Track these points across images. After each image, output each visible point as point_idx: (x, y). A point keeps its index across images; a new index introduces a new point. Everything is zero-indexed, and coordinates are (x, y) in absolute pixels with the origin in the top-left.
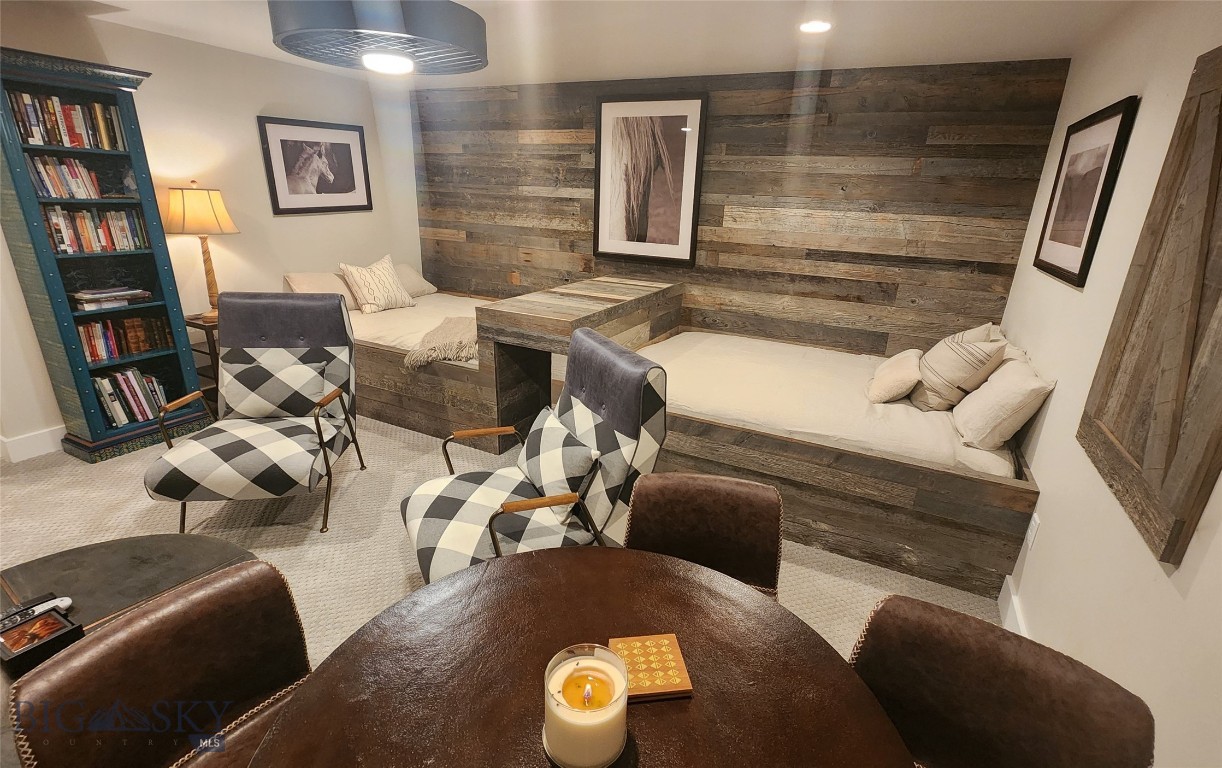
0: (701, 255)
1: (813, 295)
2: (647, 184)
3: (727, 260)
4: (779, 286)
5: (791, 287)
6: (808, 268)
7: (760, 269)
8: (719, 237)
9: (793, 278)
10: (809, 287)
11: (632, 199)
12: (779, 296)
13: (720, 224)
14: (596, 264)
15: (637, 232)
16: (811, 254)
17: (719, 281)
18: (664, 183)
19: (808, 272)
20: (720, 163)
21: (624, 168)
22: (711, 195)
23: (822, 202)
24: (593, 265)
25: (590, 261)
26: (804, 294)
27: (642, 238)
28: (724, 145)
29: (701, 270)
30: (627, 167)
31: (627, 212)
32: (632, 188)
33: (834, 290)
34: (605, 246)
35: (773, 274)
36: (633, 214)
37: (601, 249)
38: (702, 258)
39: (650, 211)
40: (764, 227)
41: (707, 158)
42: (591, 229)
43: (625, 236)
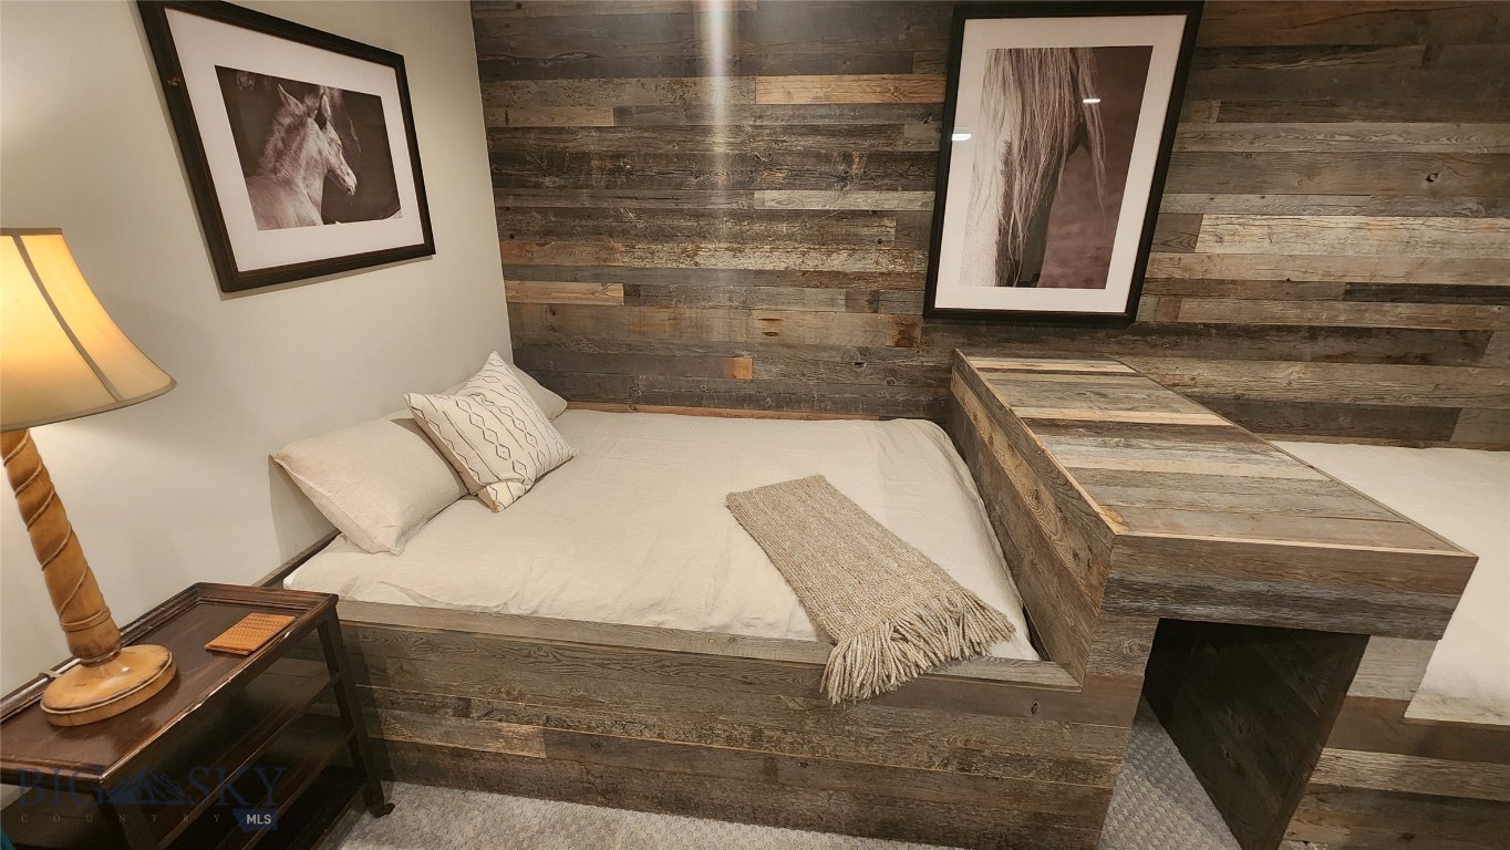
0: (1147, 302)
1: (1345, 358)
2: (1051, 179)
3: (1193, 310)
4: (1277, 348)
5: (1308, 348)
6: (1343, 314)
7: (1257, 322)
8: (1185, 269)
9: (1314, 333)
10: (1339, 346)
11: (1016, 208)
12: (1284, 365)
13: (1189, 246)
14: (925, 332)
15: (1016, 269)
16: (1355, 292)
17: (1175, 346)
18: (1088, 176)
19: (1343, 320)
20: (1204, 138)
21: (1002, 149)
22: (1179, 197)
23: (1391, 203)
24: (918, 333)
25: (913, 325)
26: (1330, 358)
27: (1031, 281)
28: (1216, 104)
29: (1145, 331)
30: (1010, 146)
31: (1003, 232)
32: (1017, 188)
33: (1382, 346)
34: (949, 296)
35: (1279, 328)
36: (1015, 236)
37: (940, 303)
38: (1148, 310)
39: (1052, 229)
40: (1276, 249)
41: (1181, 128)
42: (922, 268)
43: (993, 276)
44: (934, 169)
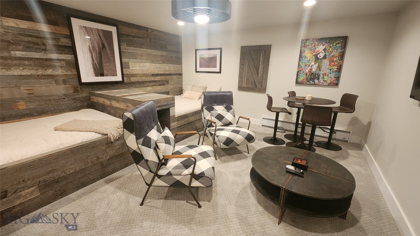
0: (125, 78)
1: (155, 85)
2: (100, 54)
3: (133, 79)
4: (146, 85)
5: (150, 84)
6: (152, 79)
7: (142, 81)
8: (129, 72)
9: (150, 82)
10: (154, 84)
11: (95, 60)
12: (148, 87)
13: (129, 68)
14: (81, 88)
15: (99, 72)
16: (153, 75)
17: (132, 86)
18: (107, 54)
19: (153, 80)
20: (125, 49)
21: (88, 47)
22: (125, 59)
23: (153, 62)
24: (79, 89)
25: (77, 87)
26: (153, 86)
27: (102, 75)
28: (125, 43)
29: (126, 84)
30: (89, 47)
31: (93, 65)
32: (94, 56)
33: (158, 83)
34: (84, 80)
35: (145, 81)
36: (96, 66)
38: (126, 80)
39: (104, 65)
40: (141, 68)
41: (121, 47)
42: (76, 73)
43: (94, 75)
44: (72, 50)
